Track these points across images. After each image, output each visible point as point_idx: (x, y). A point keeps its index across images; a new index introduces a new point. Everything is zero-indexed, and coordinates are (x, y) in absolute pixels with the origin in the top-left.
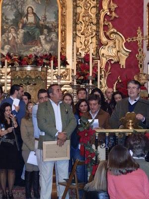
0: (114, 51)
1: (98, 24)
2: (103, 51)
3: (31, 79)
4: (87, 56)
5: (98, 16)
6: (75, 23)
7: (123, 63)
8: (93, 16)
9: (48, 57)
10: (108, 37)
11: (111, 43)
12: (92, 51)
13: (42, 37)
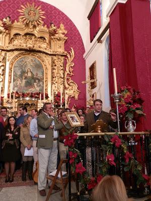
0: (72, 91)
1: (64, 78)
2: (66, 91)
3: (28, 104)
4: (59, 93)
5: (64, 74)
6: (53, 77)
7: (76, 97)
8: (62, 74)
9: (38, 94)
10: (69, 85)
11: (70, 88)
12: (61, 92)
13: (35, 84)
